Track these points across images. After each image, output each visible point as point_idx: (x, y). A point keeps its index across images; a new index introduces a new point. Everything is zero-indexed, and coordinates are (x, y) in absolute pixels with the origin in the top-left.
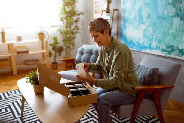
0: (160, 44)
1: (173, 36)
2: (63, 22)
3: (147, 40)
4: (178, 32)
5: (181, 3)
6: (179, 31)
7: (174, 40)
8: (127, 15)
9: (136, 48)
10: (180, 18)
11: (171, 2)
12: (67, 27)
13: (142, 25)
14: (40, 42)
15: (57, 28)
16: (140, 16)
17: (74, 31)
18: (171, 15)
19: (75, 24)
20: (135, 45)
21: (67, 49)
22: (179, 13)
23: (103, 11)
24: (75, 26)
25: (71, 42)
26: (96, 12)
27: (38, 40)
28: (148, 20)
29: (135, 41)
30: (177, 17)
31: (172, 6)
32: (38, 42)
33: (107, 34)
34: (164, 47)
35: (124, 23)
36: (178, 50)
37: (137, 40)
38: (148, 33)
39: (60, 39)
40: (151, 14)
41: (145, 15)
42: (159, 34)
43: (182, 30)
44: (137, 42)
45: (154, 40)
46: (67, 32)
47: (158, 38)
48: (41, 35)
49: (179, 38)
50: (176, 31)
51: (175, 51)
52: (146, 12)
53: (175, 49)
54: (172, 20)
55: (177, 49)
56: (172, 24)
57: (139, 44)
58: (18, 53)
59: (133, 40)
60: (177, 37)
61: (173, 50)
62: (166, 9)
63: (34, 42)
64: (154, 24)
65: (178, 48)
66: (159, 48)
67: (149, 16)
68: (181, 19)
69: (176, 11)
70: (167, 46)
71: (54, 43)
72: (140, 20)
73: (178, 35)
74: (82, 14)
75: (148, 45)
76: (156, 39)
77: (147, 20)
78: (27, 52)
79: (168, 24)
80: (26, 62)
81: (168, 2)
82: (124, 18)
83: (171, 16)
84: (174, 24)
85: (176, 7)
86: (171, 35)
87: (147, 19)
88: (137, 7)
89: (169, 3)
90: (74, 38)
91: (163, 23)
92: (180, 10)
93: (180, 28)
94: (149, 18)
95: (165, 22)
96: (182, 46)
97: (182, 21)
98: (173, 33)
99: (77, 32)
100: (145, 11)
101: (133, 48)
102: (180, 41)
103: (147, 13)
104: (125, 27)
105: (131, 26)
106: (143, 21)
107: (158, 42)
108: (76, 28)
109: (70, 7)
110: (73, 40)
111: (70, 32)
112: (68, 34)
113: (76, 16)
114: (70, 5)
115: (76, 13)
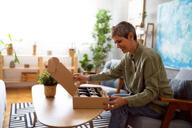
2: (94, 39)
3: (187, 56)
8: (163, 29)
9: (173, 66)
12: (98, 44)
13: (180, 40)
14: (71, 58)
16: (179, 29)
17: (106, 50)
19: (107, 42)
20: (172, 63)
21: (97, 68)
23: (137, 26)
24: (108, 45)
25: (102, 61)
27: (68, 55)
28: (189, 33)
29: (171, 58)
33: (132, 38)
35: (160, 38)
37: (175, 56)
38: (189, 48)
39: (91, 56)
41: (184, 27)
44: (174, 59)
46: (99, 49)
48: (71, 51)
52: (186, 24)
57: (176, 61)
59: (169, 57)
63: (64, 58)
67: (189, 28)
72: (178, 34)
75: (188, 62)
82: (160, 32)
87: (187, 32)
88: (175, 19)
90: (105, 57)
94: (189, 31)
99: (109, 50)
100: (185, 22)
101: (169, 66)
103: (187, 25)
104: (161, 42)
105: (168, 42)
106: (181, 35)
108: (108, 47)
109: (103, 24)
110: (104, 59)
111: (102, 50)
112: (99, 51)
113: (109, 34)
114: (104, 22)
115: (110, 30)
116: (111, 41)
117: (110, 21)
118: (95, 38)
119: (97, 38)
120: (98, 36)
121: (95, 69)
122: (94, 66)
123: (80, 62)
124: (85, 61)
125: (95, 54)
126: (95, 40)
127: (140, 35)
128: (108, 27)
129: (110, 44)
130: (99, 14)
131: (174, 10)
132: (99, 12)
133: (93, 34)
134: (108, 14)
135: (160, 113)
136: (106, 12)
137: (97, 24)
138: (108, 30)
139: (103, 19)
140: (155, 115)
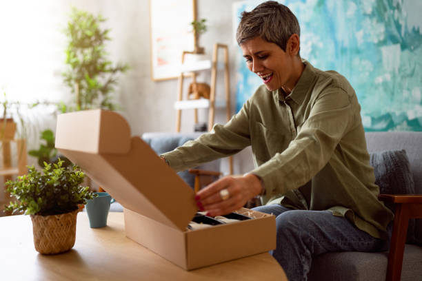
1: (385, 90)
2: (70, 89)
4: (398, 79)
5: (396, 11)
6: (403, 77)
7: (392, 100)
10: (398, 46)
11: (369, 10)
12: (80, 103)
18: (376, 41)
19: (101, 97)
22: (395, 33)
23: (185, 53)
24: (103, 103)
26: (161, 62)
30: (391, 43)
31: (375, 20)
34: (366, 122)
35: (246, 77)
36: (405, 123)
40: (321, 45)
43: (408, 72)
48: (5, 124)
49: (405, 94)
50: (394, 77)
51: (398, 127)
52: (306, 42)
53: (396, 121)
54: (379, 52)
55: (403, 121)
56: (380, 61)
60: (399, 91)
61: (391, 125)
62: (359, 28)
65: (406, 119)
67: (314, 52)
68: (404, 47)
69: (387, 31)
70: (373, 119)
73: (401, 87)
74: (122, 70)
79: (368, 65)
81: (362, 12)
83: (374, 44)
84: (385, 61)
85: (386, 19)
86: (381, 89)
89: (365, 15)
91: (356, 61)
92: (398, 27)
93: (403, 69)
94: (315, 57)
95: (361, 60)
96: (416, 112)
97: (406, 52)
98: (385, 84)
102: (407, 101)
103: (310, 44)
109: (88, 51)
113: (108, 76)
114: (90, 45)
115: (107, 67)
116: (110, 94)
117: (105, 42)
118: (71, 85)
119: (76, 86)
120: (78, 81)
123: (33, 153)
126: (73, 91)
127: (192, 74)
128: (101, 57)
129: (109, 101)
132: (76, 20)
133: (65, 75)
134: (102, 27)
135: (377, 236)
136: (93, 22)
137: (72, 54)
138: (103, 65)
139: (89, 37)
140: (368, 244)
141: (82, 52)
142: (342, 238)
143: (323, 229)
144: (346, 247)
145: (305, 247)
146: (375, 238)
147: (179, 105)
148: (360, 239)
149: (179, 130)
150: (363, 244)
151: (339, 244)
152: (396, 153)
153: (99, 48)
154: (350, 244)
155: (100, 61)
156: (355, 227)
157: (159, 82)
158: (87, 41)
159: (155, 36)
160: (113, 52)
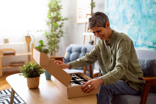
0: (146, 41)
11: (155, 1)
12: (52, 31)
13: (126, 25)
14: (27, 45)
15: (43, 33)
16: (125, 17)
17: (59, 35)
19: (59, 29)
21: (52, 51)
23: (87, 15)
24: (60, 31)
25: (56, 45)
26: (80, 17)
27: (25, 42)
28: (133, 20)
32: (25, 44)
34: (151, 44)
38: (133, 32)
39: (46, 42)
40: (136, 14)
41: (129, 15)
42: (145, 32)
45: (139, 38)
46: (53, 35)
47: (143, 36)
48: (28, 38)
52: (130, 13)
58: (5, 54)
62: (151, 8)
63: (21, 45)
64: (140, 23)
66: (145, 45)
67: (133, 16)
70: (153, 43)
71: (40, 46)
72: (124, 21)
74: (66, 19)
76: (142, 36)
77: (131, 20)
78: (13, 54)
79: (153, 22)
80: (12, 64)
81: (153, 2)
88: (121, 9)
90: (58, 42)
91: (149, 21)
94: (134, 18)
95: (151, 20)
99: (62, 36)
103: (132, 13)
106: (127, 22)
107: (144, 39)
108: (60, 33)
109: (55, 13)
110: (58, 44)
111: (55, 36)
112: (53, 37)
113: (61, 22)
114: (55, 11)
115: (61, 18)
116: (62, 28)
117: (61, 10)
118: (49, 25)
119: (51, 25)
120: (51, 23)
121: (50, 53)
122: (50, 50)
124: (41, 47)
125: (49, 40)
126: (49, 27)
128: (59, 15)
130: (50, 4)
131: (120, 2)
132: (51, 2)
133: (47, 22)
134: (59, 4)
136: (57, 3)
137: (49, 14)
138: (60, 18)
139: (55, 8)
140: (135, 92)
141: (53, 13)
142: (125, 90)
143: (117, 87)
144: (126, 93)
145: (110, 92)
146: (137, 91)
147: (84, 34)
148: (131, 91)
149: (84, 44)
150: (132, 92)
151: (123, 92)
152: (151, 61)
153: (59, 12)
154: (127, 92)
155: (59, 16)
156: (130, 86)
157: (79, 24)
158: (54, 10)
159: (78, 7)
160: (63, 13)
